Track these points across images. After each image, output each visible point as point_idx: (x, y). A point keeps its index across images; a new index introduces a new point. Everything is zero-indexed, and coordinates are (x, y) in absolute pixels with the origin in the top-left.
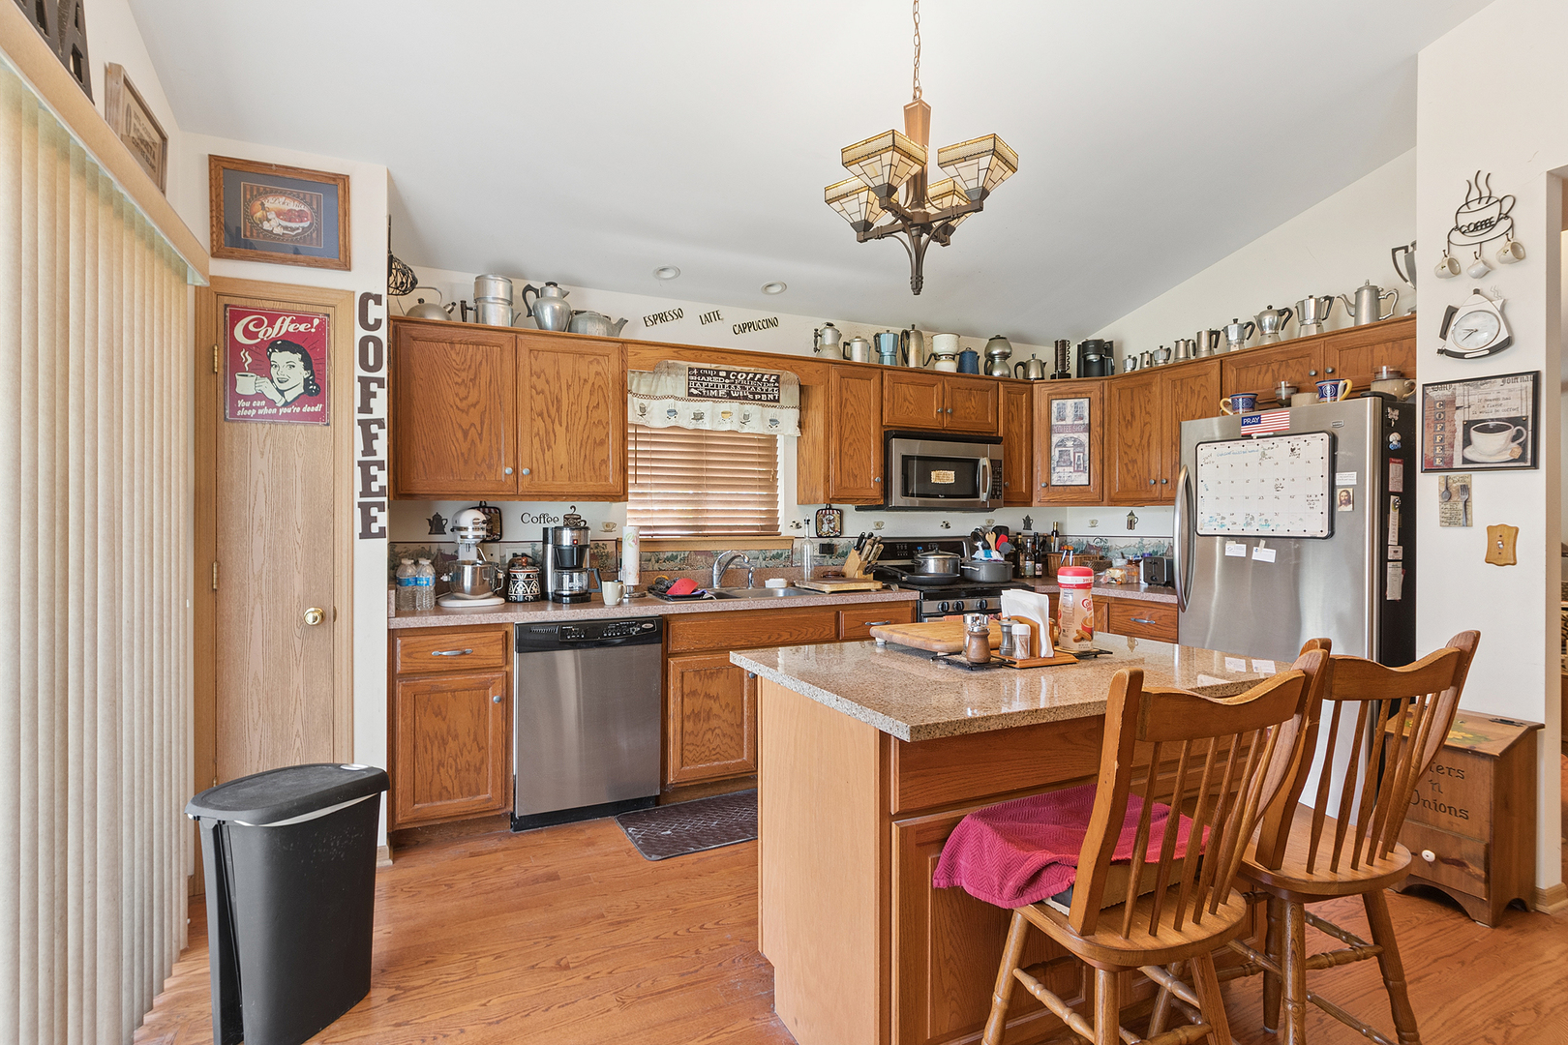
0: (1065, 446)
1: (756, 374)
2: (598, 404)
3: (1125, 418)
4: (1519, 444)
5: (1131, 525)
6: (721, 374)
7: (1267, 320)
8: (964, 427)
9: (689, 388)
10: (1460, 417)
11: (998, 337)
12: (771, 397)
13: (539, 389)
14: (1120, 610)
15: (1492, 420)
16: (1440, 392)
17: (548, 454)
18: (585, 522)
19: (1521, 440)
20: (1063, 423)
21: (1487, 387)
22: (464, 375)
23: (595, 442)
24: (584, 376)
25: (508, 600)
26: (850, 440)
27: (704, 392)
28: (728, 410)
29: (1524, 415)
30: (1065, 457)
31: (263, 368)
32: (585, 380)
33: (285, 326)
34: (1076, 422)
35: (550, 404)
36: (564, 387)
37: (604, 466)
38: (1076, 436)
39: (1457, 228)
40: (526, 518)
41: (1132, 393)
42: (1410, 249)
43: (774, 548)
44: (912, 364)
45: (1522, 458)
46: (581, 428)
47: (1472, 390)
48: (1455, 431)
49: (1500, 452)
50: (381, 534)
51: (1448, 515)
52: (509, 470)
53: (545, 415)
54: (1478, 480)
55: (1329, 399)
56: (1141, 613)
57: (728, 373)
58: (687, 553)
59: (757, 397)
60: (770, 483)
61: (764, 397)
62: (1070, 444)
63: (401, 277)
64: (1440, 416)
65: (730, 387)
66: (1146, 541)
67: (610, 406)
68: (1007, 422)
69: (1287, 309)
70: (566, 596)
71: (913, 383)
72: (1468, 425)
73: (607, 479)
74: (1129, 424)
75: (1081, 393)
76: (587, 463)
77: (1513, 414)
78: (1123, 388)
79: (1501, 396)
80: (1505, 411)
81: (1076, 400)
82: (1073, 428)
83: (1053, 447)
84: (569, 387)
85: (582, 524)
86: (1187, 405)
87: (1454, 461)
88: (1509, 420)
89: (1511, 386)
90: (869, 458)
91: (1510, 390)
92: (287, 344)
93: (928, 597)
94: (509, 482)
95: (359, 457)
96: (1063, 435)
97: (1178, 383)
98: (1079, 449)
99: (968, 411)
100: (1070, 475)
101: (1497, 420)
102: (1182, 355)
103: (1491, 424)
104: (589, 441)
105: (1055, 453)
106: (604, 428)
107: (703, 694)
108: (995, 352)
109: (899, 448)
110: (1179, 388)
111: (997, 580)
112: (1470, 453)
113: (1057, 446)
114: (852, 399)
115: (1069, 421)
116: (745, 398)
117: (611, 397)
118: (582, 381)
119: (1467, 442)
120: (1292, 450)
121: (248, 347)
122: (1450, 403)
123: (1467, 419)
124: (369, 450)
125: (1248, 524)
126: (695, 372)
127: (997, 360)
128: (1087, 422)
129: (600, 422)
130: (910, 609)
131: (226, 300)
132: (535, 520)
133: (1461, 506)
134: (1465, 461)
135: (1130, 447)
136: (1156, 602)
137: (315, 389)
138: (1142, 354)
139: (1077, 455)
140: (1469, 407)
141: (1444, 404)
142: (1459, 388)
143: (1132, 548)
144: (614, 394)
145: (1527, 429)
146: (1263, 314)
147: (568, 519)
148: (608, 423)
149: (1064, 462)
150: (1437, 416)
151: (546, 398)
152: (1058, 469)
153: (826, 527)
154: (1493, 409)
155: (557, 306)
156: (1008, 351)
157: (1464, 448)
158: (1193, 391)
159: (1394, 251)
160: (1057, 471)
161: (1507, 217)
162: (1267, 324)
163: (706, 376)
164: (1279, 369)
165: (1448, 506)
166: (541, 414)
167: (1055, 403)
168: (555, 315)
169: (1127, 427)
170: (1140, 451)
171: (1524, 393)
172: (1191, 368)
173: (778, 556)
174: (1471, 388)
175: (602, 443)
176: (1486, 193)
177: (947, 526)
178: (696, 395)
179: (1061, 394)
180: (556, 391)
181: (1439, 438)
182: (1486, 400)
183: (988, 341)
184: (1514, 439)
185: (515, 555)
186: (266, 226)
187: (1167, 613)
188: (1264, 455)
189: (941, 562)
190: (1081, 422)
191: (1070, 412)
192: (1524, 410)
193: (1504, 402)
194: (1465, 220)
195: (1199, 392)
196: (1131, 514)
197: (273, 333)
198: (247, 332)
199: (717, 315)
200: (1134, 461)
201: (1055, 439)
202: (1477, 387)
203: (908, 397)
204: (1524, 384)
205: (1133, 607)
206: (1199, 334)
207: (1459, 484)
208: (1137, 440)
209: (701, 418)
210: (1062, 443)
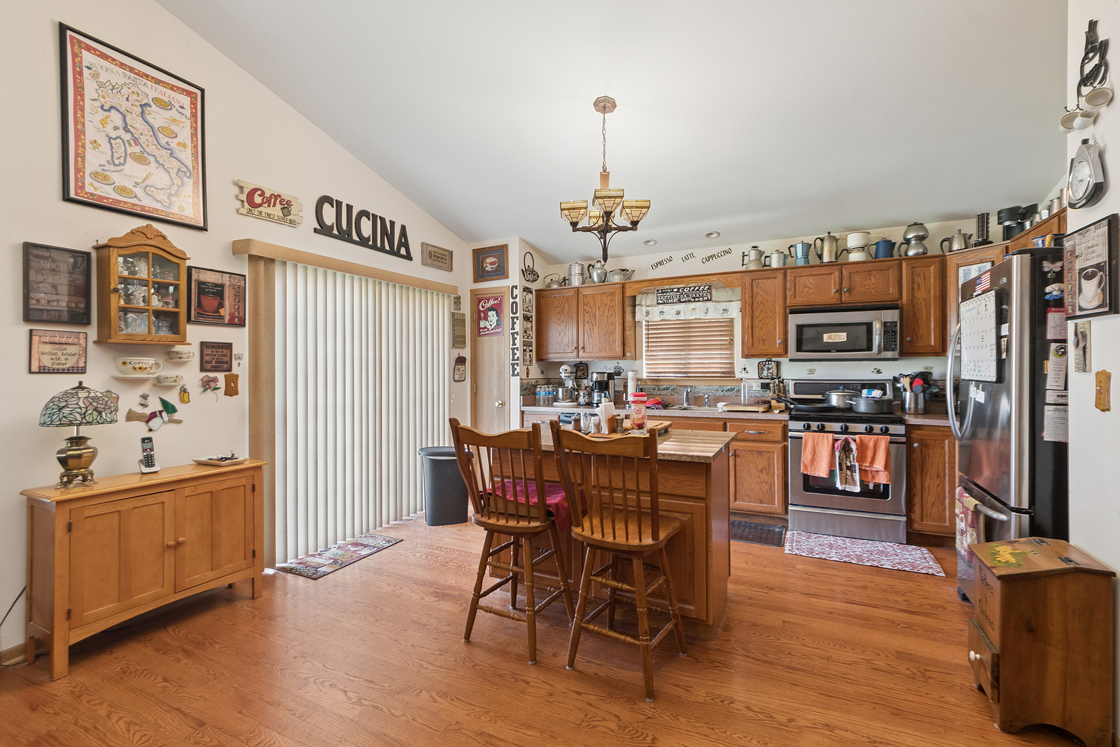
1: (695, 287)
6: (674, 290)
8: (863, 299)
9: (657, 300)
11: (916, 224)
12: (706, 298)
22: (559, 309)
24: (605, 302)
25: (578, 404)
26: (760, 318)
27: (666, 301)
28: (695, 307)
31: (486, 318)
32: (606, 304)
33: (492, 302)
35: (591, 317)
36: (597, 309)
43: (729, 385)
44: (826, 259)
46: (604, 326)
50: (518, 375)
53: (590, 322)
57: (679, 289)
58: (675, 386)
59: (696, 300)
60: (728, 346)
61: (701, 299)
63: (530, 274)
65: (680, 296)
67: (617, 314)
68: (912, 290)
71: (811, 275)
81: (980, 265)
84: (599, 308)
90: (775, 328)
92: (491, 309)
93: (793, 418)
94: (575, 353)
95: (511, 347)
99: (867, 287)
108: (910, 236)
109: (795, 320)
111: (871, 412)
114: (761, 292)
116: (689, 301)
120: (985, 306)
121: (482, 311)
124: (514, 344)
125: (974, 370)
126: (660, 291)
127: (913, 242)
129: (613, 323)
130: (781, 425)
131: (478, 296)
137: (499, 324)
144: (618, 309)
148: (616, 323)
151: (590, 314)
153: (765, 373)
155: (599, 271)
163: (666, 292)
167: (962, 270)
168: (599, 275)
173: (732, 390)
177: (879, 372)
178: (661, 304)
180: (594, 311)
183: (906, 227)
186: (487, 269)
188: (978, 311)
189: (842, 398)
197: (489, 305)
198: (483, 307)
199: (692, 255)
203: (808, 284)
209: (679, 313)
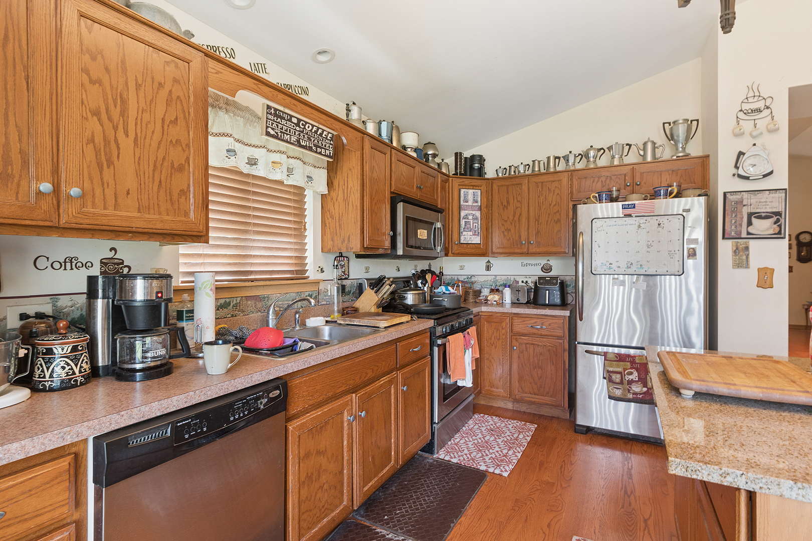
0: (468, 219)
1: (318, 128)
2: (176, 119)
3: (502, 204)
4: (778, 226)
5: (488, 268)
6: (293, 120)
7: (592, 153)
8: (426, 200)
9: (267, 127)
10: (745, 211)
11: (429, 143)
12: (328, 152)
13: (94, 77)
14: (520, 321)
15: (764, 213)
16: (734, 197)
17: (107, 173)
18: (129, 268)
19: (779, 223)
20: (467, 204)
21: (760, 195)
23: (173, 166)
24: (158, 77)
25: (34, 390)
26: (375, 200)
27: (279, 134)
28: (278, 160)
29: (780, 210)
30: (468, 226)
32: (160, 84)
34: (474, 204)
35: (111, 102)
36: (132, 85)
37: (183, 198)
38: (474, 212)
39: (741, 110)
40: (42, 263)
41: (507, 189)
42: (672, 125)
45: (780, 233)
46: (154, 144)
47: (753, 197)
48: (743, 218)
49: (767, 229)
51: (737, 262)
52: (46, 187)
53: (104, 115)
54: (752, 244)
55: (662, 197)
56: (536, 322)
57: (298, 120)
58: (239, 299)
59: (318, 150)
60: (299, 231)
61: (323, 151)
62: (470, 217)
64: (734, 209)
65: (299, 135)
66: (498, 278)
67: (192, 125)
68: (441, 200)
69: (602, 149)
70: (139, 371)
71: (405, 163)
72: (750, 215)
73: (186, 214)
74: (505, 207)
75: (476, 186)
76: (162, 192)
77: (774, 210)
78: (502, 186)
79: (768, 200)
80: (770, 208)
81: (474, 191)
82: (472, 208)
83: (461, 219)
84: (137, 86)
85: (126, 270)
86: (545, 198)
87: (742, 233)
88: (773, 213)
89: (773, 195)
90: (385, 216)
91: (773, 198)
94: (45, 207)
96: (467, 212)
97: (540, 185)
98: (475, 221)
99: (427, 189)
100: (470, 237)
101: (767, 212)
102: (537, 169)
103: (763, 215)
104: (165, 164)
105: (463, 222)
106: (184, 150)
107: (315, 452)
108: (429, 153)
110: (540, 188)
112: (751, 229)
113: (464, 218)
114: (376, 167)
115: (470, 203)
116: (310, 148)
117: (192, 114)
118: (156, 85)
119: (750, 223)
120: (659, 224)
122: (740, 203)
123: (749, 211)
125: (628, 267)
126: (272, 111)
127: (430, 158)
128: (480, 205)
129: (178, 141)
132: (57, 265)
133: (744, 257)
134: (748, 233)
135: (506, 221)
136: (542, 315)
138: (510, 167)
139: (474, 224)
140: (751, 205)
141: (736, 203)
142: (745, 195)
143: (489, 282)
144: (195, 111)
145: (781, 218)
146: (588, 150)
147: (106, 264)
148: (188, 145)
149: (467, 229)
150: (733, 209)
151: (104, 91)
152: (464, 233)
153: (339, 272)
154: (764, 207)
156: (437, 153)
157: (748, 227)
158: (550, 190)
159: (664, 124)
160: (463, 234)
161: (768, 108)
162: (592, 155)
163: (281, 118)
164: (605, 181)
165: (737, 257)
166: (96, 113)
167: (462, 191)
169: (504, 209)
170: (513, 224)
171: (780, 199)
172: (549, 176)
174: (752, 195)
175: (181, 169)
176: (757, 94)
179: (466, 186)
180: (120, 87)
181: (733, 221)
182: (760, 202)
183: (425, 144)
184: (775, 223)
185: (23, 316)
187: (554, 321)
188: (639, 226)
190: (476, 204)
191: (470, 197)
192: (780, 208)
193: (770, 204)
194: (746, 107)
195: (554, 190)
196: (489, 262)
199: (263, 68)
200: (509, 230)
201: (463, 213)
202: (755, 195)
203: (403, 172)
204: (780, 195)
205: (529, 319)
206: (549, 158)
207: (744, 246)
208: (511, 217)
209: (255, 164)
210: (466, 217)
